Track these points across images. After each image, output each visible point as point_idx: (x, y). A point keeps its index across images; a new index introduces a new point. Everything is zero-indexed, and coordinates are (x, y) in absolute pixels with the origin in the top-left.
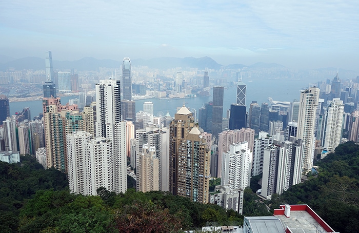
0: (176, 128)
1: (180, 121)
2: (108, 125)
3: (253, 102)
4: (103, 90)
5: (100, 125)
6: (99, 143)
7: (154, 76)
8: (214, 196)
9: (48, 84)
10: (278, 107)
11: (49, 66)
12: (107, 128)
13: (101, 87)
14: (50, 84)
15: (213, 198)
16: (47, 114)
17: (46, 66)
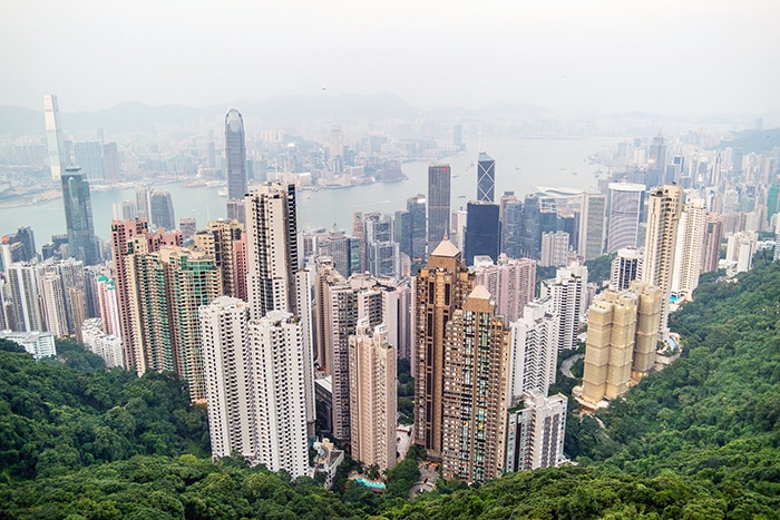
0: (432, 284)
1: (442, 270)
2: (277, 281)
3: (506, 193)
4: (263, 206)
5: (256, 279)
6: (278, 324)
7: (277, 138)
8: (515, 415)
9: (72, 173)
10: (552, 200)
11: (54, 128)
12: (274, 286)
13: (257, 201)
14: (76, 173)
15: (514, 420)
16: (131, 256)
17: (47, 128)
